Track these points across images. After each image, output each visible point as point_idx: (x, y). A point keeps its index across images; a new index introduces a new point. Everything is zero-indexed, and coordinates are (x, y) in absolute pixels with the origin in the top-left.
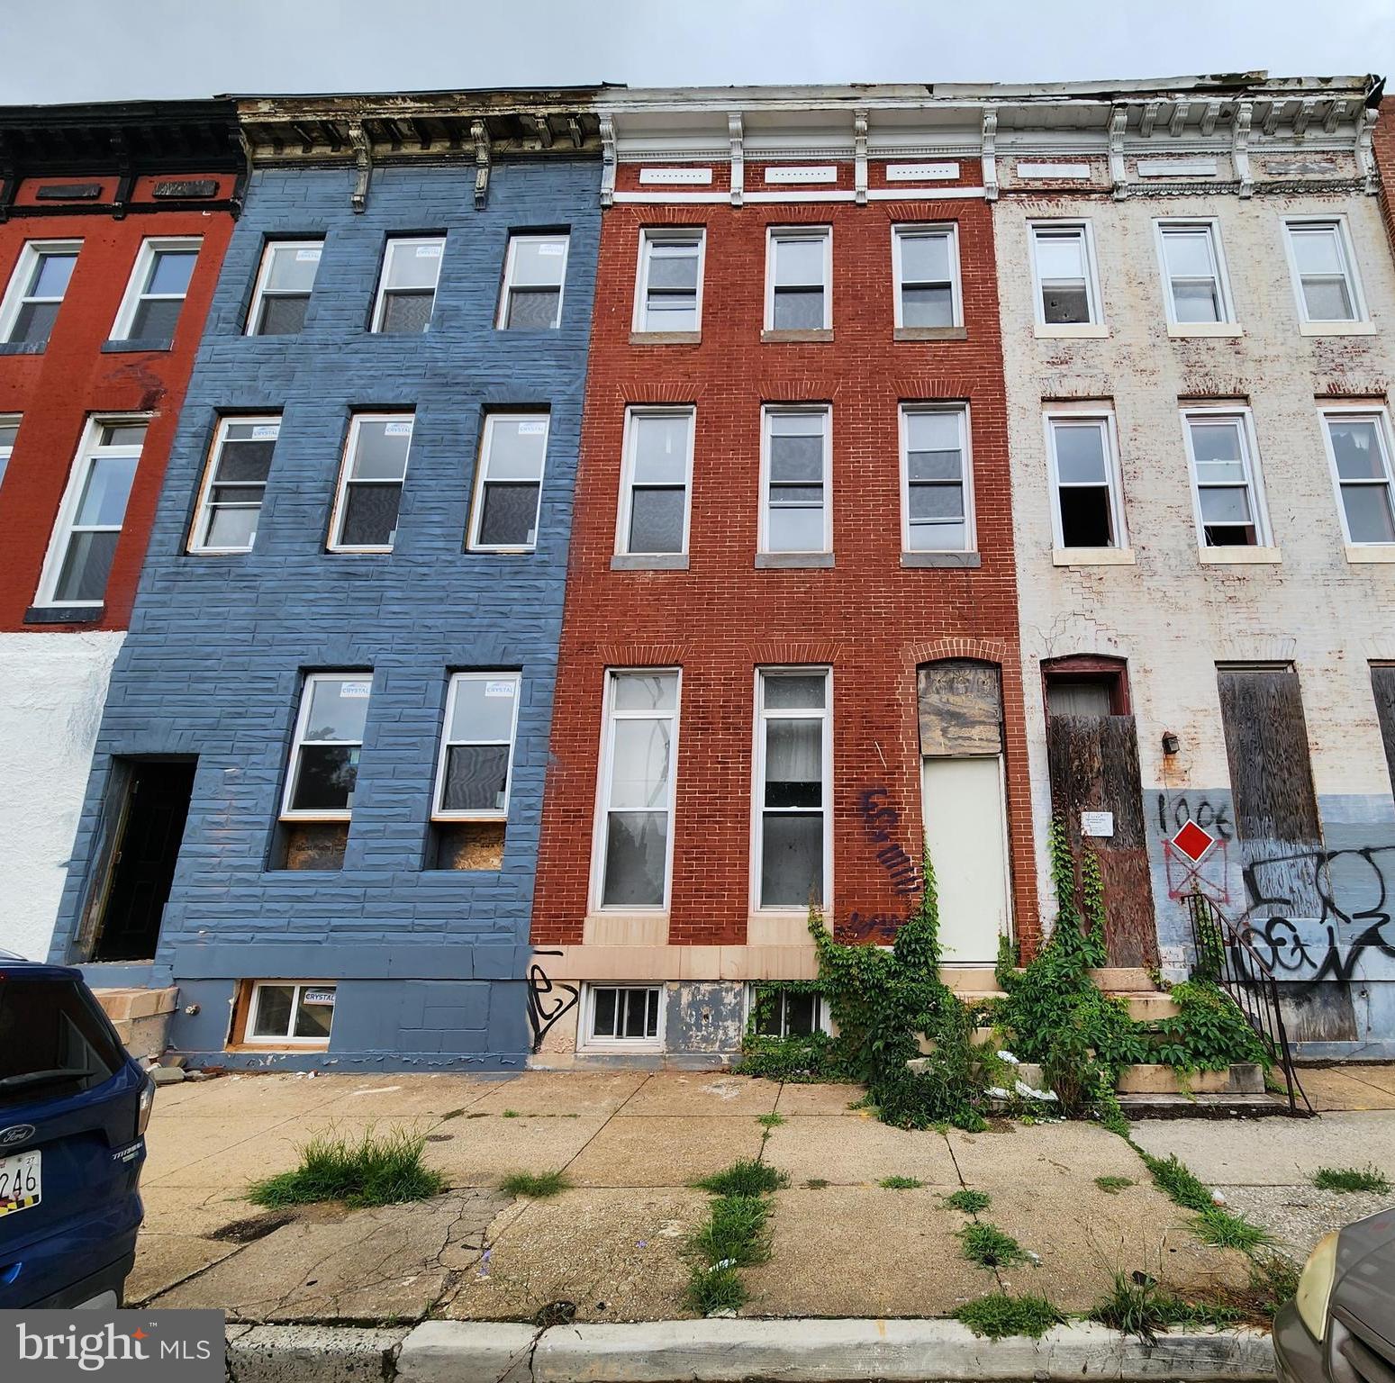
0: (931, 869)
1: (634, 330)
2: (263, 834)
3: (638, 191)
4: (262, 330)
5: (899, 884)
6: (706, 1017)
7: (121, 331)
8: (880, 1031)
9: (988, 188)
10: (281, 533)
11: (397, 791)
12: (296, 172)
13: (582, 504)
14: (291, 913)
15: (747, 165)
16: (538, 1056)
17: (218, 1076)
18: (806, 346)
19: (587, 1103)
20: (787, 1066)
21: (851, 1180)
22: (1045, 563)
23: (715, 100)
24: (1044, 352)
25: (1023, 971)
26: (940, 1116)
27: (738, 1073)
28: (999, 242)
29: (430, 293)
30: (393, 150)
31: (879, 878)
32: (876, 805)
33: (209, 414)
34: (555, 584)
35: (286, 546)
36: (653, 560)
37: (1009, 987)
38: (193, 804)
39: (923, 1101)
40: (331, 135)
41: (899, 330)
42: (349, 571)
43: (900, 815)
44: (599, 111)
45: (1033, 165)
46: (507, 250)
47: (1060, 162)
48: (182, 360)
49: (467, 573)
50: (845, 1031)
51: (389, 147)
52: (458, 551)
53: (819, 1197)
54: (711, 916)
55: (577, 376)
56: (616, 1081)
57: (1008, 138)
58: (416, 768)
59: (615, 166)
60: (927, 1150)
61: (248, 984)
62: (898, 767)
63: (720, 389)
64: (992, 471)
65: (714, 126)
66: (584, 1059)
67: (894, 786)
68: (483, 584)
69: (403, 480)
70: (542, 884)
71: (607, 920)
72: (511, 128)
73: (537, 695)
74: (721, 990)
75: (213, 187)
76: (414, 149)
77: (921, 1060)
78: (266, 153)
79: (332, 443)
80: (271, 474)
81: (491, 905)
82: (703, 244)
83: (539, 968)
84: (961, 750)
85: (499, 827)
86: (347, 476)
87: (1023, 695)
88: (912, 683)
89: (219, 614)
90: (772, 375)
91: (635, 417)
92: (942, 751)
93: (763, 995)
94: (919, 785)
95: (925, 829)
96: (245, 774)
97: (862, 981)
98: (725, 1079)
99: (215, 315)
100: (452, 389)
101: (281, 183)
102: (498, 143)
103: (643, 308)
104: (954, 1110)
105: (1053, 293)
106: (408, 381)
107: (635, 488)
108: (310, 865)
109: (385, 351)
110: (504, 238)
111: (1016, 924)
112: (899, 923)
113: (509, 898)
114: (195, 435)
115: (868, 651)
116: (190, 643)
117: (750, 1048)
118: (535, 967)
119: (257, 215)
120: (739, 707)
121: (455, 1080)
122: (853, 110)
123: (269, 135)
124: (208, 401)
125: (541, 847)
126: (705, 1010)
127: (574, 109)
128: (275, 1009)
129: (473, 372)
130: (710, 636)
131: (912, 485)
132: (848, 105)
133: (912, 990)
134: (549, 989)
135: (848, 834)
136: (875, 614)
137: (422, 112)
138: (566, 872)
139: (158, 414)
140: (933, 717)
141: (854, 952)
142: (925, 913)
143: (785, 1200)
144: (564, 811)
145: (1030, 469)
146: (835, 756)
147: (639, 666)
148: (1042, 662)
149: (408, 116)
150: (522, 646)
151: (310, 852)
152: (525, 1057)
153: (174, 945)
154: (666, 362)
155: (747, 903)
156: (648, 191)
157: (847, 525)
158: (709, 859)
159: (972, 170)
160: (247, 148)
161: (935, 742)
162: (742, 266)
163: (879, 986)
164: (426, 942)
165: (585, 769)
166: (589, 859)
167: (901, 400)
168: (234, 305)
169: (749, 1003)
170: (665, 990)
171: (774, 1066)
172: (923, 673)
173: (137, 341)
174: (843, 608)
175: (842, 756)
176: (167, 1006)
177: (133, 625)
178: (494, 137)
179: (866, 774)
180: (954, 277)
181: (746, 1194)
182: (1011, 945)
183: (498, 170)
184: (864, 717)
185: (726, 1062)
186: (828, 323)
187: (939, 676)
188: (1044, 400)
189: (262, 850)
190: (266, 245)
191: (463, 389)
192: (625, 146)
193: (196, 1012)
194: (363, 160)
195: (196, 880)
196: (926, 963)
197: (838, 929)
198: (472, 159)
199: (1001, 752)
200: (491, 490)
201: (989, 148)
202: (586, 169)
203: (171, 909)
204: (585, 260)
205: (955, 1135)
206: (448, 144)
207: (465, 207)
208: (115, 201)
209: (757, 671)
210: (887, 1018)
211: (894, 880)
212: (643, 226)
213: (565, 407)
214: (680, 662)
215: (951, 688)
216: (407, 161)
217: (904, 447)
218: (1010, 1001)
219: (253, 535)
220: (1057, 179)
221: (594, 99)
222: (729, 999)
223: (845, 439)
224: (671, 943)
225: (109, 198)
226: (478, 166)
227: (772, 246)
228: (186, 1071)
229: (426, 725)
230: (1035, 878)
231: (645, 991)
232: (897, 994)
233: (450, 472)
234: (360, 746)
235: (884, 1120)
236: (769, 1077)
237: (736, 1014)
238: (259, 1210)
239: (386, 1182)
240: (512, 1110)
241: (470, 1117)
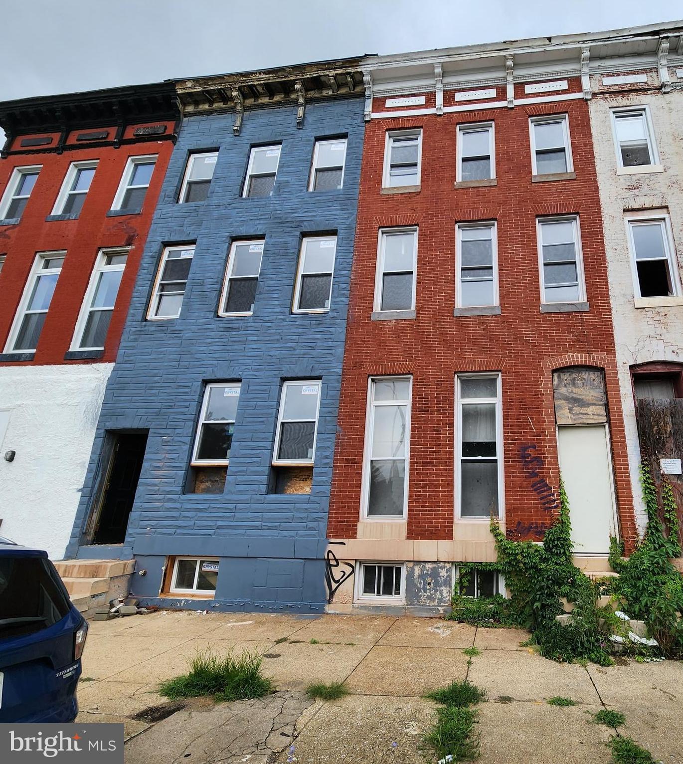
0: (565, 494)
1: (383, 187)
2: (182, 473)
3: (385, 111)
4: (187, 200)
5: (545, 503)
6: (430, 584)
7: (117, 205)
8: (538, 596)
9: (586, 93)
10: (194, 307)
11: (254, 449)
12: (205, 117)
13: (355, 284)
14: (196, 518)
15: (445, 92)
16: (332, 605)
17: (155, 611)
18: (481, 189)
19: (359, 636)
20: (479, 616)
22: (629, 307)
23: (427, 58)
24: (623, 183)
25: (626, 559)
26: (581, 654)
27: (449, 619)
28: (593, 123)
29: (273, 175)
30: (254, 101)
31: (533, 500)
32: (530, 455)
33: (159, 245)
34: (340, 330)
35: (197, 314)
36: (395, 314)
37: (618, 569)
38: (146, 456)
39: (569, 644)
40: (223, 96)
41: (535, 176)
42: (229, 327)
43: (545, 461)
44: (363, 70)
45: (612, 78)
46: (314, 149)
47: (628, 74)
48: (146, 218)
49: (292, 325)
50: (515, 595)
51: (252, 100)
52: (288, 313)
53: (507, 709)
54: (431, 522)
55: (352, 214)
56: (377, 622)
57: (596, 64)
58: (263, 435)
59: (372, 99)
61: (172, 559)
62: (542, 432)
63: (432, 216)
64: (595, 254)
65: (427, 72)
66: (358, 608)
67: (541, 443)
68: (300, 331)
69: (258, 276)
70: (333, 503)
71: (371, 524)
72: (316, 84)
73: (331, 393)
74: (438, 568)
75: (163, 128)
76: (266, 100)
77: (565, 616)
78: (190, 109)
79: (222, 258)
80: (190, 276)
81: (304, 515)
82: (421, 138)
83: (331, 552)
84: (582, 421)
85: (309, 469)
86: (229, 275)
87: (619, 387)
88: (549, 381)
89: (162, 352)
90: (462, 207)
91: (384, 235)
92: (570, 422)
93: (463, 571)
94: (556, 443)
95: (561, 470)
96: (173, 439)
97: (525, 564)
98: (441, 623)
99: (163, 194)
100: (284, 225)
101: (197, 123)
102: (309, 93)
103: (388, 175)
104: (590, 650)
105: (627, 149)
106: (262, 222)
107: (385, 274)
108: (207, 491)
109: (250, 207)
110: (313, 142)
111: (621, 530)
112: (546, 528)
113: (315, 510)
114: (152, 257)
115: (522, 363)
116: (145, 368)
117: (457, 604)
118: (330, 551)
119: (185, 141)
120: (446, 397)
121: (284, 618)
122: (505, 56)
123: (191, 99)
124: (158, 238)
125: (333, 480)
126: (429, 580)
127: (350, 70)
128: (187, 573)
129: (296, 215)
130: (428, 357)
131: (545, 265)
132: (502, 53)
133: (557, 570)
134: (337, 565)
135: (513, 472)
136: (526, 340)
137: (270, 79)
138: (347, 495)
139: (133, 247)
140: (563, 401)
141: (519, 545)
142: (562, 522)
143: (485, 710)
144: (346, 459)
145: (618, 252)
146: (504, 426)
147: (388, 375)
148: (631, 367)
149: (262, 82)
150: (323, 365)
151: (207, 483)
152: (324, 606)
153: (135, 535)
154: (401, 203)
155: (452, 514)
156: (390, 111)
157: (508, 290)
158: (429, 488)
159: (575, 84)
160: (180, 107)
161: (564, 417)
162: (444, 147)
163: (535, 567)
164: (268, 536)
165: (357, 435)
166: (360, 488)
167: (537, 216)
168: (173, 188)
169: (455, 576)
170: (405, 567)
171: (471, 616)
172: (556, 375)
173: (124, 210)
174: (507, 338)
175: (508, 426)
176: (129, 570)
177: (119, 359)
178: (307, 90)
179: (523, 436)
180: (566, 143)
181: (460, 706)
182: (618, 542)
183: (310, 107)
184: (521, 402)
185: (442, 612)
186: (493, 175)
187: (565, 377)
188: (625, 211)
189: (181, 481)
190: (189, 156)
191: (291, 225)
192: (377, 88)
193: (145, 574)
194: (239, 108)
195: (147, 499)
196: (564, 553)
197: (509, 531)
198: (295, 103)
199: (606, 422)
200: (305, 279)
201: (585, 70)
202: (356, 103)
203: (133, 515)
204: (356, 151)
205: (593, 667)
206: (283, 96)
207: (292, 128)
208: (115, 139)
209: (456, 376)
210: (542, 588)
211: (542, 501)
212: (387, 130)
213: (346, 231)
214: (411, 372)
215: (574, 384)
216: (262, 106)
217: (540, 243)
218: (620, 579)
219: (180, 309)
220: (627, 84)
221: (360, 64)
222: (443, 573)
223: (505, 240)
224: (408, 538)
225: (112, 138)
226: (298, 105)
227: (460, 136)
228: (138, 608)
229: (270, 411)
230: (632, 500)
231: (392, 568)
232: (547, 572)
233: (283, 270)
234: (234, 423)
235: (544, 655)
236: (469, 623)
237: (447, 582)
238: (165, 700)
239: (238, 685)
240: (316, 639)
241: (291, 643)
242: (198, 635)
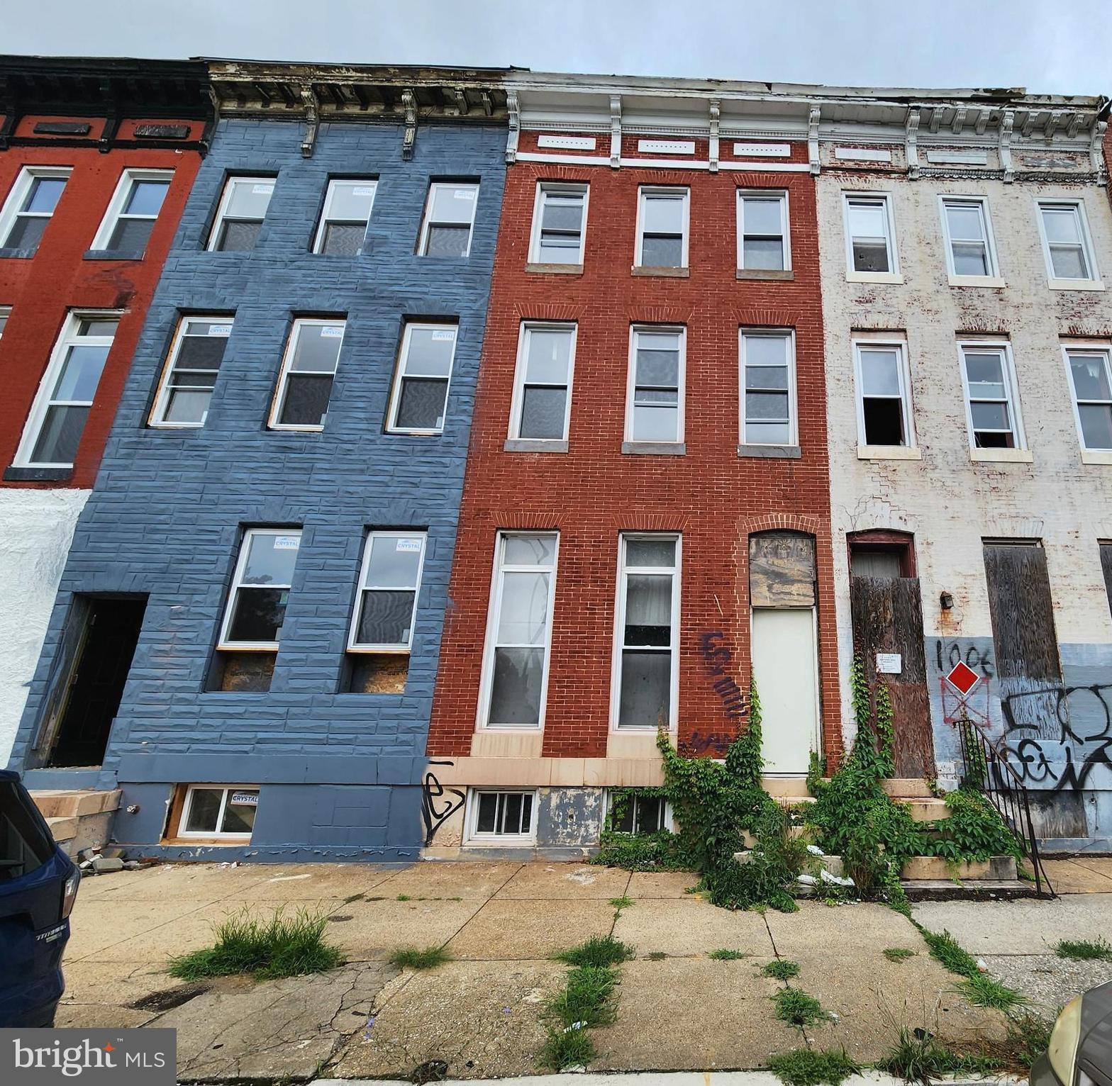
0: (757, 697)
1: (529, 261)
2: (202, 661)
3: (537, 152)
4: (221, 246)
5: (730, 709)
6: (571, 817)
7: (100, 243)
8: (713, 829)
9: (813, 165)
10: (229, 412)
11: (319, 627)
12: (256, 122)
13: (482, 397)
14: (223, 728)
15: (624, 137)
16: (430, 849)
17: (152, 865)
18: (667, 280)
19: (468, 889)
20: (636, 858)
21: (686, 952)
22: (851, 456)
23: (600, 85)
24: (853, 293)
25: (828, 780)
26: (760, 899)
27: (596, 863)
28: (819, 207)
29: (363, 224)
30: (337, 109)
31: (714, 705)
32: (714, 645)
33: (172, 313)
34: (458, 461)
35: (233, 423)
36: (538, 444)
37: (817, 793)
38: (142, 635)
39: (745, 887)
40: (286, 94)
41: (741, 271)
42: (285, 446)
43: (733, 654)
44: (507, 88)
45: (848, 149)
46: (428, 194)
47: (867, 148)
48: (151, 267)
49: (385, 450)
50: (685, 829)
51: (334, 107)
52: (378, 432)
53: (659, 967)
54: (577, 733)
55: (482, 296)
56: (494, 870)
57: (828, 128)
58: (335, 608)
59: (518, 132)
60: (748, 927)
61: (182, 788)
62: (732, 616)
63: (598, 311)
64: (812, 383)
65: (599, 105)
66: (468, 851)
67: (729, 630)
68: (397, 459)
69: (334, 373)
70: (438, 706)
71: (491, 736)
72: (436, 97)
73: (440, 551)
74: (584, 795)
75: (185, 130)
76: (355, 110)
77: (745, 853)
78: (231, 106)
79: (275, 341)
80: (223, 364)
81: (394, 723)
82: (587, 197)
83: (432, 776)
84: (783, 602)
85: (404, 658)
86: (287, 368)
87: (832, 560)
88: (744, 548)
89: (173, 477)
90: (640, 302)
91: (528, 330)
92: (768, 603)
93: (618, 799)
94: (749, 630)
95: (753, 665)
96: (189, 610)
97: (700, 788)
98: (584, 869)
99: (181, 233)
100: (376, 301)
101: (242, 130)
102: (423, 109)
103: (538, 244)
104: (771, 894)
105: (861, 248)
106: (342, 293)
107: (526, 387)
108: (242, 688)
109: (323, 268)
110: (427, 184)
111: (824, 743)
112: (730, 741)
113: (409, 717)
114: (160, 330)
115: (710, 522)
116: (146, 501)
117: (607, 843)
118: (430, 775)
119: (222, 154)
120: (605, 564)
121: (358, 869)
122: (709, 99)
123: (233, 91)
124: (171, 302)
125: (440, 675)
126: (570, 812)
127: (487, 85)
128: (205, 809)
129: (397, 288)
130: (583, 507)
131: (748, 392)
132: (705, 95)
133: (739, 795)
134: (441, 793)
135: (691, 668)
136: (717, 492)
137: (363, 81)
138: (459, 696)
139: (129, 311)
140: (761, 576)
141: (693, 764)
142: (751, 733)
143: (631, 969)
144: (459, 646)
145: (841, 383)
146: (682, 605)
147: (525, 529)
148: (848, 534)
149: (350, 83)
150: (427, 511)
151: (242, 677)
152: (419, 850)
153: (120, 753)
154: (554, 288)
155: (607, 723)
156: (544, 153)
157: (696, 422)
158: (577, 687)
159: (800, 150)
160: (215, 101)
161: (762, 596)
162: (618, 215)
163: (713, 793)
164: (339, 753)
165: (477, 612)
166: (478, 686)
167: (741, 325)
168: (199, 226)
169: (606, 806)
170: (538, 795)
171: (626, 857)
172: (754, 541)
173: (114, 252)
174: (692, 487)
175: (688, 605)
176: (110, 805)
177: (98, 485)
178: (421, 104)
179: (706, 620)
180: (785, 231)
181: (598, 966)
182: (820, 759)
183: (423, 130)
184: (706, 575)
185: (586, 854)
186: (685, 263)
187: (766, 544)
188: (853, 330)
189: (200, 673)
190: (227, 180)
191: (389, 302)
192: (527, 117)
193: (136, 811)
194: (312, 116)
195: (143, 699)
196: (751, 773)
197: (681, 746)
198: (402, 120)
199: (814, 605)
200: (408, 383)
201: (814, 134)
202: (494, 133)
203: (119, 723)
204: (491, 204)
205: (774, 916)
206: (383, 107)
207: (395, 157)
208: (102, 138)
209: (621, 535)
210: (718, 818)
211: (727, 706)
212: (539, 180)
213: (471, 320)
214: (559, 527)
215: (776, 553)
216: (349, 118)
217: (743, 362)
218: (818, 805)
219: (205, 414)
220: (866, 161)
221: (503, 78)
222: (591, 802)
223: (697, 354)
224: (544, 755)
225: (97, 135)
226: (407, 126)
227: (642, 201)
228: (125, 861)
229: (346, 574)
230: (839, 706)
231: (520, 796)
232: (727, 798)
233: (374, 368)
234: (288, 589)
235: (715, 902)
236: (622, 867)
237: (595, 814)
238: (178, 982)
239: (290, 957)
240: (406, 894)
241: (368, 901)
242: (225, 895)
